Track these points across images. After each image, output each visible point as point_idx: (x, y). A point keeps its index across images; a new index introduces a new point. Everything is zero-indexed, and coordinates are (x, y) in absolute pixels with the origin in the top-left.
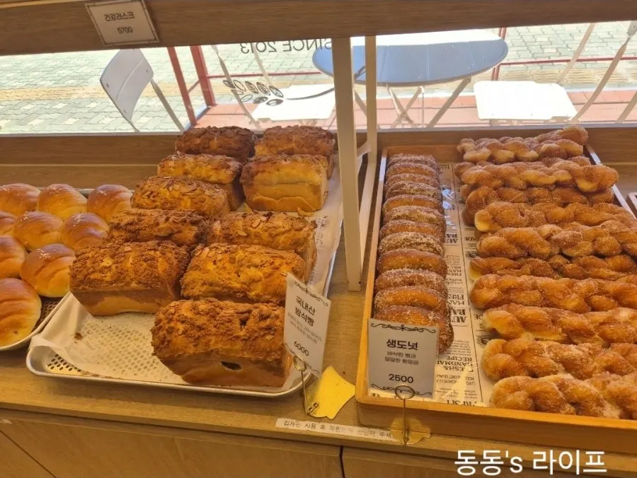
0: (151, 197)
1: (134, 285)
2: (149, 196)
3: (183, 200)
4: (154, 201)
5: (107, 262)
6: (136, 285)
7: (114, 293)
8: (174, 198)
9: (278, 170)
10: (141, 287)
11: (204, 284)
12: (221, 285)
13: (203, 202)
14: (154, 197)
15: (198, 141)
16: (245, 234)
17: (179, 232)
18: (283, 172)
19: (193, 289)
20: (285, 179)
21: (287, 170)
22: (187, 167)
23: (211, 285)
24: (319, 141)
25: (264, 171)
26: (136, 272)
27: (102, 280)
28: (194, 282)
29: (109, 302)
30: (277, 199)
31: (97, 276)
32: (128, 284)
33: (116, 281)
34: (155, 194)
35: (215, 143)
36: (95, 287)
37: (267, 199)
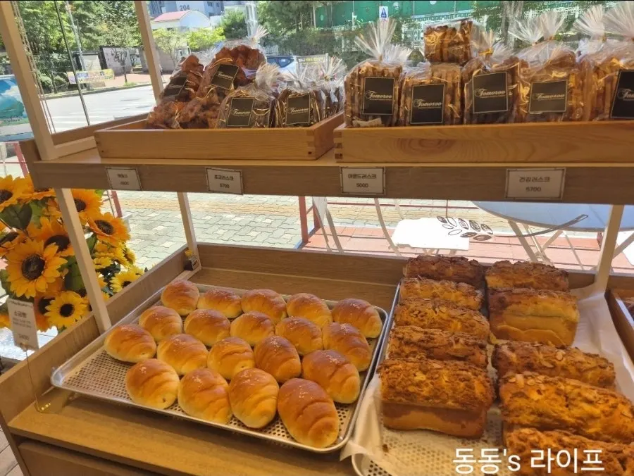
0: (419, 317)
1: (450, 403)
2: (417, 315)
3: (453, 322)
4: (422, 320)
5: (420, 377)
6: (453, 404)
7: (423, 409)
8: (443, 319)
9: (536, 303)
10: (457, 406)
11: (533, 413)
12: (554, 417)
13: (473, 327)
14: (422, 316)
15: (434, 268)
16: (551, 366)
17: (474, 354)
18: (540, 306)
19: (517, 416)
20: (542, 312)
21: (545, 304)
22: (435, 291)
23: (540, 415)
24: (558, 279)
25: (520, 302)
26: (455, 390)
27: (419, 394)
28: (521, 410)
29: (414, 417)
30: (523, 329)
31: (411, 389)
32: (444, 402)
33: (432, 397)
34: (422, 314)
35: (451, 271)
36: (412, 400)
37: (513, 328)
